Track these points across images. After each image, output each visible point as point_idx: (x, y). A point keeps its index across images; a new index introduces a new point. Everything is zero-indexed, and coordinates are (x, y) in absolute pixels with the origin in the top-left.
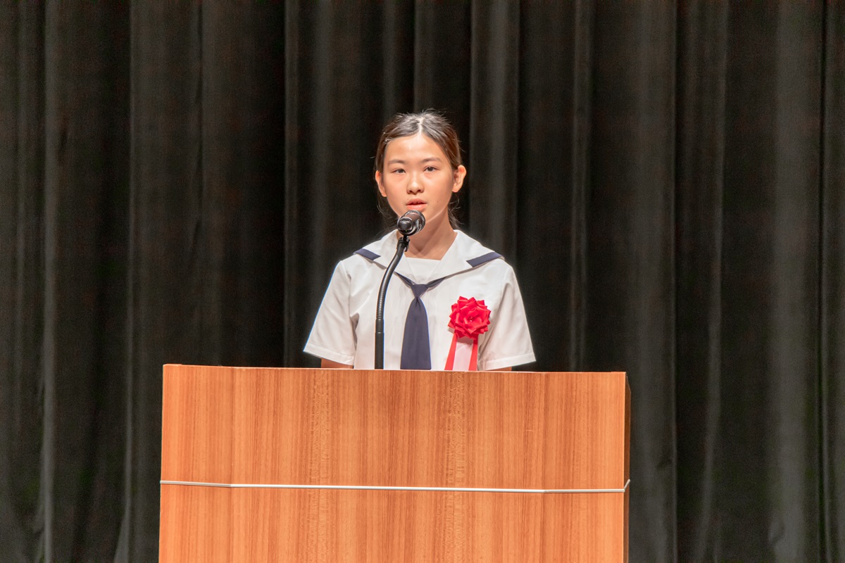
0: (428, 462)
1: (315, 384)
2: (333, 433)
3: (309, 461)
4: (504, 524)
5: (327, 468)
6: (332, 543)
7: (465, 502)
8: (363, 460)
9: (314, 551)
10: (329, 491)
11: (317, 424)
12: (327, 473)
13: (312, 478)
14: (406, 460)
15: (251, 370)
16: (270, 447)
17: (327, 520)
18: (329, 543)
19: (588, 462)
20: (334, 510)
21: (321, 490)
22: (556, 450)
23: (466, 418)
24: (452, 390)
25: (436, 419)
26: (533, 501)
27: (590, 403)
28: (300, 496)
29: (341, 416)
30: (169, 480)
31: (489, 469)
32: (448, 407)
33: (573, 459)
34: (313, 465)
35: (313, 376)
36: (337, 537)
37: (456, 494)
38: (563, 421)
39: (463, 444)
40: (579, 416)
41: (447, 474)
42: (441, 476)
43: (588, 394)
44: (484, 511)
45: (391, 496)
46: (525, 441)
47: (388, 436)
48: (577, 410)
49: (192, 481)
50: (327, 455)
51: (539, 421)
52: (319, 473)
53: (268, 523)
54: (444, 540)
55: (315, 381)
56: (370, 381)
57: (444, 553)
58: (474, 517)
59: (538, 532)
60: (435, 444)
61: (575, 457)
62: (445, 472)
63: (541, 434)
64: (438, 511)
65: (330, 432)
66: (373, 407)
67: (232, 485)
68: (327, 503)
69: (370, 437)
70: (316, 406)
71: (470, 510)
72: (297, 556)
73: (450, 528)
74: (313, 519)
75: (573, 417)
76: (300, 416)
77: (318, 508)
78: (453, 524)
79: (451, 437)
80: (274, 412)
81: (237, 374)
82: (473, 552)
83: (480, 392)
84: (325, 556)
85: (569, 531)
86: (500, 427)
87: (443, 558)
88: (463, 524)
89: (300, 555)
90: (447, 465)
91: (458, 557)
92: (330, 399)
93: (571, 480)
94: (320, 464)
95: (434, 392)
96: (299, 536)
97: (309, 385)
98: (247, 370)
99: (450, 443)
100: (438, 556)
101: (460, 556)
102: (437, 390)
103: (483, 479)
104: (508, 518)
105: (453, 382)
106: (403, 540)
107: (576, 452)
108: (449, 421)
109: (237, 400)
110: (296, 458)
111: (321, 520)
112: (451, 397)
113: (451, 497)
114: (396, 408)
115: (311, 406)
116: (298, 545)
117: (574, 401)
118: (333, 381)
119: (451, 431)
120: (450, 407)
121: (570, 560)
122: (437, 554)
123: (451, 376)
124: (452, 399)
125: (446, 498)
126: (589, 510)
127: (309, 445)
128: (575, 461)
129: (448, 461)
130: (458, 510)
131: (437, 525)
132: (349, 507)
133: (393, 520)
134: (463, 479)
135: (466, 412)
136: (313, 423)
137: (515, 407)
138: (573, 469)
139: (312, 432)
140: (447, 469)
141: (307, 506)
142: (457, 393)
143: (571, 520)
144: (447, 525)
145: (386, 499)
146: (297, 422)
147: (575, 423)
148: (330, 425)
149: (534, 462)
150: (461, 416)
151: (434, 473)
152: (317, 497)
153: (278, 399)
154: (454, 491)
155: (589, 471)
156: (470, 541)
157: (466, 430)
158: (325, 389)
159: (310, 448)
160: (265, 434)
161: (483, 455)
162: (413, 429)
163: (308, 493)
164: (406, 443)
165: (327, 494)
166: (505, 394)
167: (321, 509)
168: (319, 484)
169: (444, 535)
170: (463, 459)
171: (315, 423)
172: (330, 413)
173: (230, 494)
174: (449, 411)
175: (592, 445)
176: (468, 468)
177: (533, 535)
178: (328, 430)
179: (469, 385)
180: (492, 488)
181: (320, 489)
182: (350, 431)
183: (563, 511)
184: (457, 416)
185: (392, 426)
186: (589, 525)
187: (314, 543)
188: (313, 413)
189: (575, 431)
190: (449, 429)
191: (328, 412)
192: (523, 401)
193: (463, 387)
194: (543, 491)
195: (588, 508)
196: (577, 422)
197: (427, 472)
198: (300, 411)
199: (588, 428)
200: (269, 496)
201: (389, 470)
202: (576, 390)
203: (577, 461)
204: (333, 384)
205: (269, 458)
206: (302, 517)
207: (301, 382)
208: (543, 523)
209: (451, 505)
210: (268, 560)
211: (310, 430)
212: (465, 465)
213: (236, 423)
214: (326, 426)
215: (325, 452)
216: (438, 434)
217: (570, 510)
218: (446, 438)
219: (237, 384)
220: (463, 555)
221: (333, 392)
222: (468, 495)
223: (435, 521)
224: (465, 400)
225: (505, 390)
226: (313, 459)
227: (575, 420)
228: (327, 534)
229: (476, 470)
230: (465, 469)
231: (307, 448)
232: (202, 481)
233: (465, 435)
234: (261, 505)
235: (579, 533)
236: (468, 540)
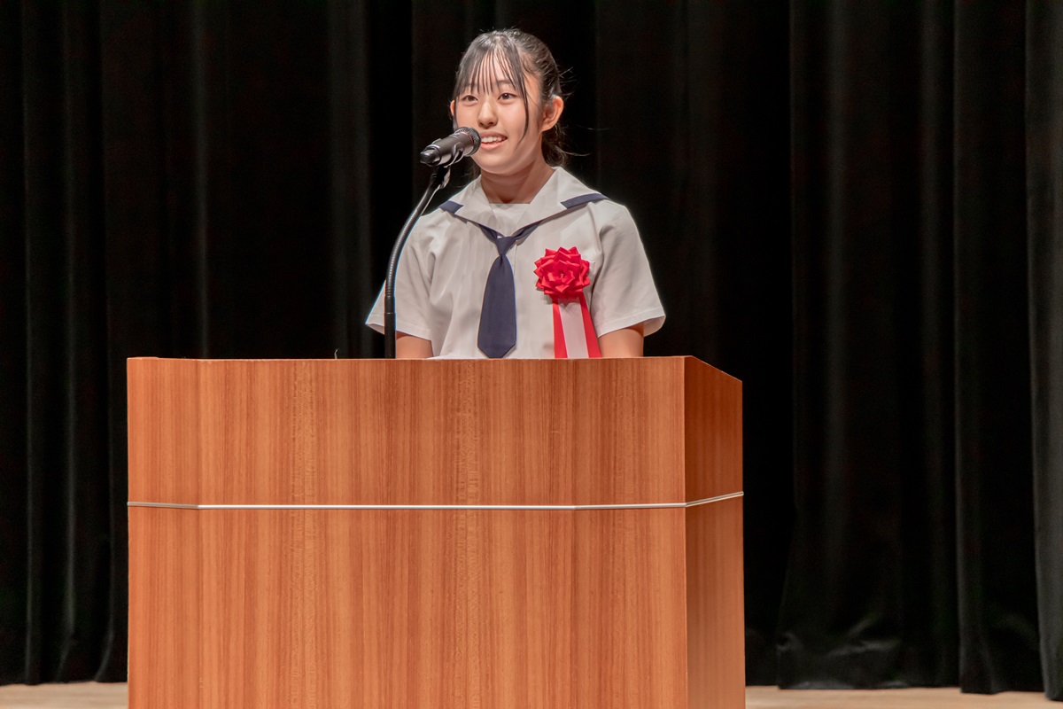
0: (434, 473)
1: (295, 379)
2: (319, 439)
3: (291, 475)
4: (528, 550)
5: (313, 484)
6: (321, 577)
7: (480, 523)
8: (355, 473)
9: (299, 586)
10: (316, 512)
11: (299, 429)
12: (313, 490)
13: (296, 496)
14: (407, 471)
15: (218, 362)
16: (244, 458)
17: (315, 548)
18: (318, 577)
19: (634, 470)
20: (323, 535)
21: (306, 512)
22: (591, 455)
23: (478, 418)
24: (461, 383)
25: (442, 420)
26: (561, 521)
27: (635, 396)
28: (281, 520)
29: (328, 418)
30: (136, 501)
31: (508, 482)
32: (456, 404)
33: (615, 467)
34: (296, 480)
35: (293, 370)
36: (327, 569)
37: (469, 513)
38: (600, 419)
39: (476, 450)
40: (621, 413)
41: (457, 489)
42: (450, 492)
43: (633, 384)
44: (504, 533)
45: (390, 516)
46: (550, 445)
47: (384, 442)
48: (618, 406)
49: (160, 502)
50: (313, 468)
51: (567, 420)
52: (304, 491)
53: (244, 553)
54: (456, 571)
55: (295, 375)
56: (361, 373)
57: (456, 587)
58: (491, 541)
59: (569, 559)
60: (442, 451)
61: (617, 464)
62: (455, 486)
63: (570, 436)
64: (447, 536)
65: (315, 438)
66: (366, 406)
67: (201, 506)
68: (314, 527)
69: (363, 443)
70: (297, 407)
71: (486, 533)
72: (280, 594)
73: (463, 556)
74: (298, 547)
75: (613, 414)
76: (278, 420)
77: (304, 534)
78: (466, 550)
79: (461, 442)
80: (248, 414)
81: (202, 368)
82: (490, 585)
83: (495, 385)
84: (313, 593)
85: (611, 557)
86: (519, 427)
87: (455, 593)
88: (477, 551)
89: (283, 592)
90: (457, 477)
91: (473, 592)
92: (314, 397)
93: (612, 493)
94: (304, 479)
95: (439, 387)
96: (281, 568)
97: (288, 380)
98: (213, 362)
99: (460, 450)
100: (448, 592)
101: (476, 590)
102: (443, 383)
103: (501, 494)
104: (532, 542)
105: (462, 374)
106: (406, 572)
107: (618, 457)
108: (458, 421)
109: (202, 401)
110: (275, 472)
111: (307, 548)
112: (460, 392)
113: (462, 516)
114: (394, 407)
115: (292, 406)
116: (280, 581)
117: (614, 393)
118: (317, 375)
119: (461, 434)
120: (459, 404)
121: (613, 593)
122: (447, 587)
123: (460, 366)
124: (461, 394)
125: (457, 519)
126: (638, 531)
127: (291, 455)
128: (617, 469)
129: (458, 472)
130: (471, 533)
131: (447, 553)
132: (340, 530)
133: (394, 548)
134: (476, 494)
135: (478, 410)
136: (294, 427)
137: (538, 404)
138: (615, 479)
139: (294, 439)
140: (457, 482)
141: (290, 531)
142: (467, 386)
143: (614, 542)
144: (459, 552)
145: (385, 521)
146: (276, 428)
147: (615, 421)
148: (315, 430)
149: (561, 472)
150: (472, 416)
151: (442, 488)
152: (301, 520)
153: (251, 398)
154: (466, 509)
155: (637, 483)
156: (487, 571)
157: (479, 433)
158: (308, 384)
159: (291, 458)
160: (237, 442)
161: (500, 464)
162: (415, 433)
163: (291, 515)
164: (407, 451)
165: (314, 515)
166: (525, 386)
167: (307, 534)
168: (304, 504)
169: (456, 564)
170: (476, 470)
171: (297, 428)
172: (315, 415)
173: (198, 518)
174: (458, 410)
175: (640, 448)
176: (483, 480)
177: (562, 563)
178: (312, 436)
179: (481, 377)
180: (513, 504)
181: (304, 509)
182: (339, 436)
183: (602, 532)
184: (467, 415)
185: (390, 429)
186: (639, 548)
187: (300, 576)
188: (295, 415)
189: (616, 432)
190: (458, 432)
191: (312, 414)
192: (547, 396)
193: (474, 379)
194: (573, 507)
195: (636, 527)
196: (618, 420)
197: (434, 487)
198: (278, 412)
199: (634, 428)
200: (244, 519)
201: (387, 485)
202: (616, 381)
203: (620, 469)
204: (317, 378)
205: (243, 472)
206: (284, 545)
207: (278, 376)
208: (575, 547)
209: (463, 526)
210: (245, 600)
211: (292, 437)
212: (479, 477)
213: (203, 428)
214: (311, 431)
215: (310, 464)
216: (445, 439)
217: (611, 530)
218: (455, 444)
219: (202, 380)
220: (479, 589)
221: (317, 388)
222: (483, 515)
223: (445, 547)
224: (477, 396)
225: (525, 381)
226: (296, 472)
227: (616, 418)
228: (315, 566)
229: (492, 482)
230: (479, 482)
231: (288, 458)
232: (169, 502)
233: (478, 438)
234: (236, 531)
235: (624, 560)
236: (485, 570)
